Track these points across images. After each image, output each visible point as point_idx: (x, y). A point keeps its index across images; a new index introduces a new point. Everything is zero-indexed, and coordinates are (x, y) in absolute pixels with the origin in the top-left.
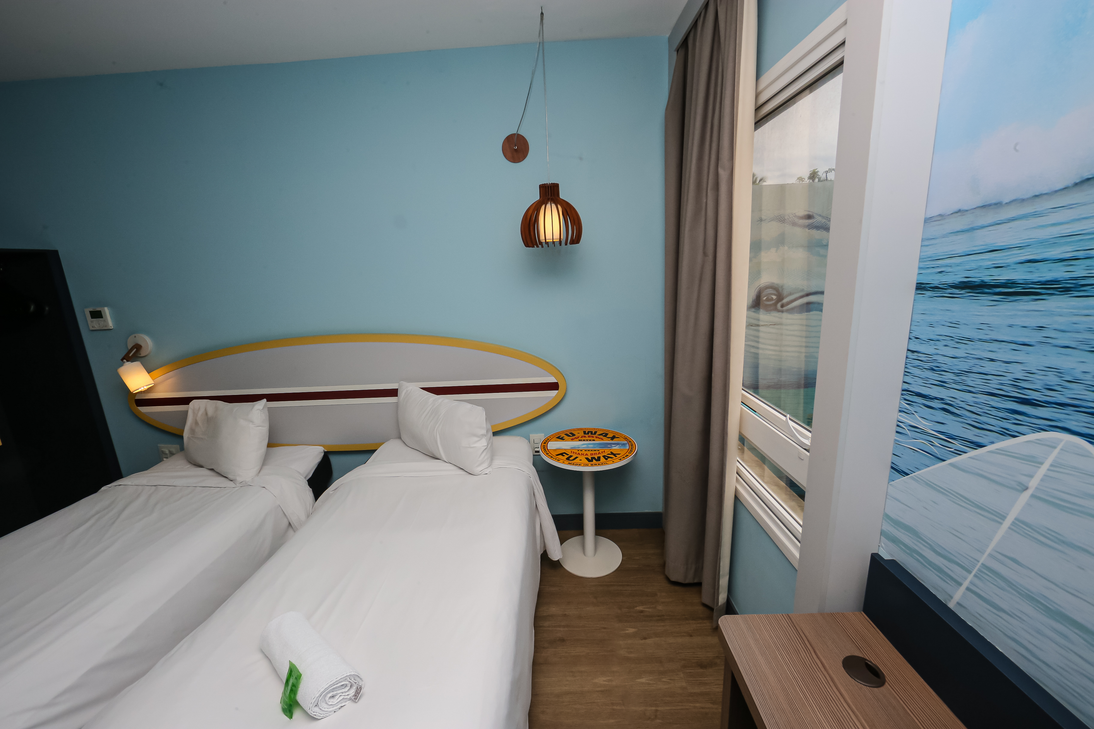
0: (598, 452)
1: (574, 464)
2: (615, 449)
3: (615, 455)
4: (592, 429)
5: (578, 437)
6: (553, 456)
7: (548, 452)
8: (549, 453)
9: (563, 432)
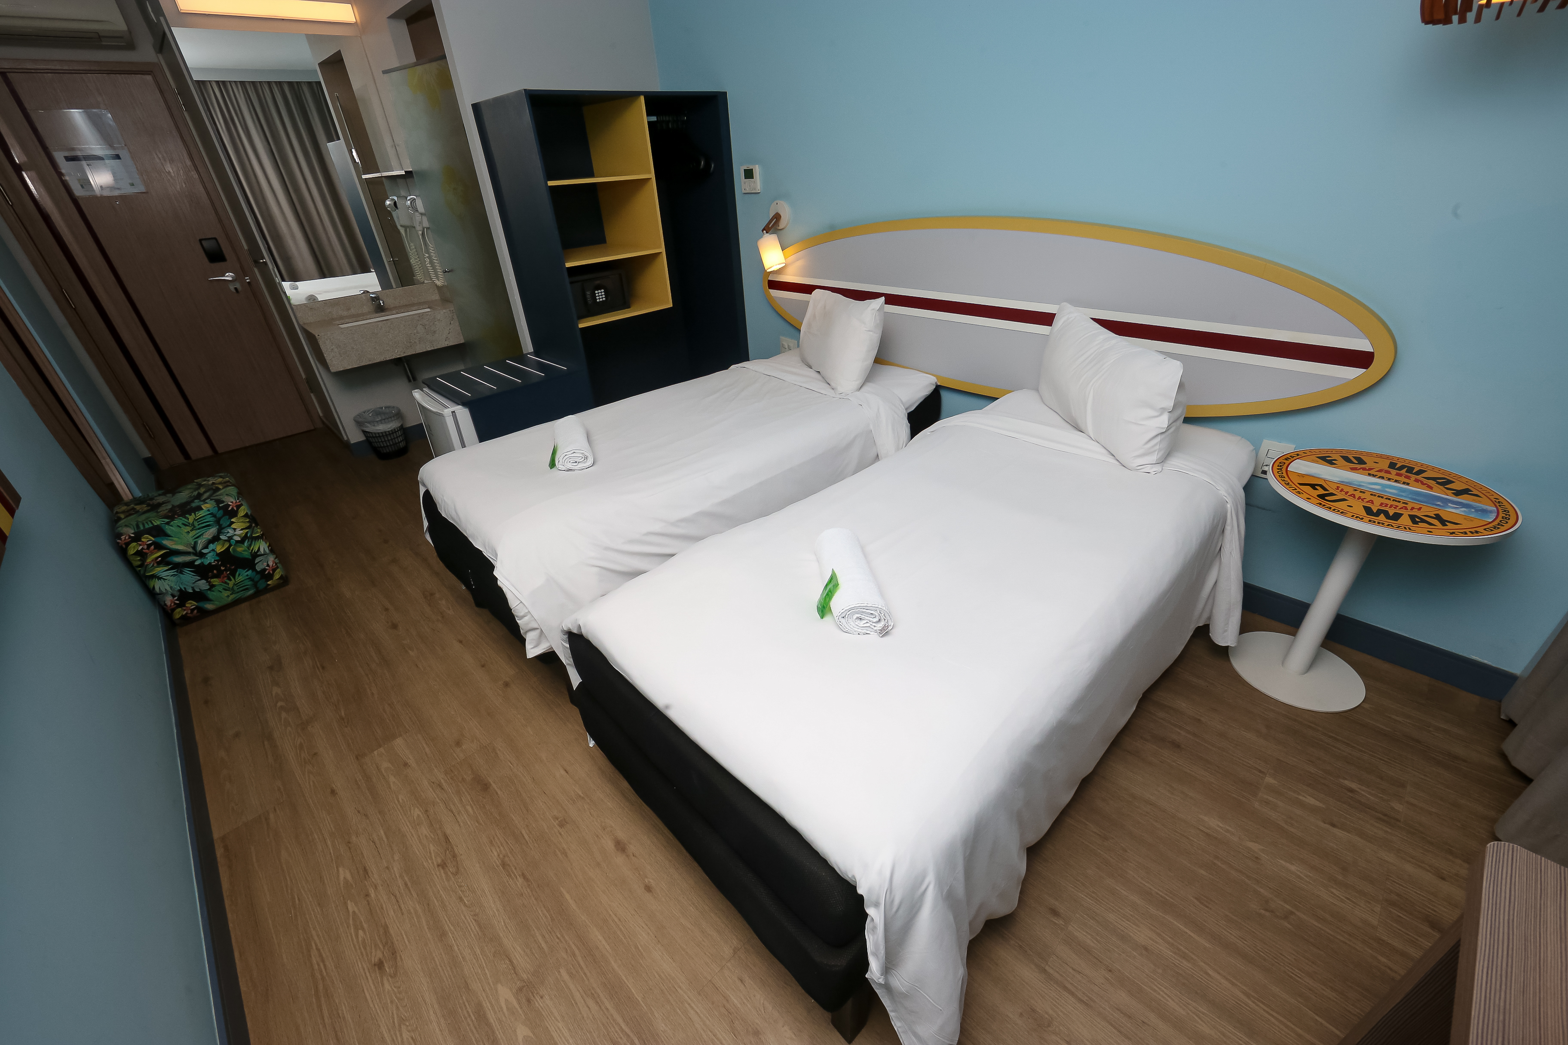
0: (1401, 505)
1: (1330, 508)
2: (1452, 511)
3: (1443, 522)
4: (1417, 463)
5: (1370, 469)
6: (1291, 483)
7: (1285, 474)
8: (1286, 476)
9: (1337, 452)
